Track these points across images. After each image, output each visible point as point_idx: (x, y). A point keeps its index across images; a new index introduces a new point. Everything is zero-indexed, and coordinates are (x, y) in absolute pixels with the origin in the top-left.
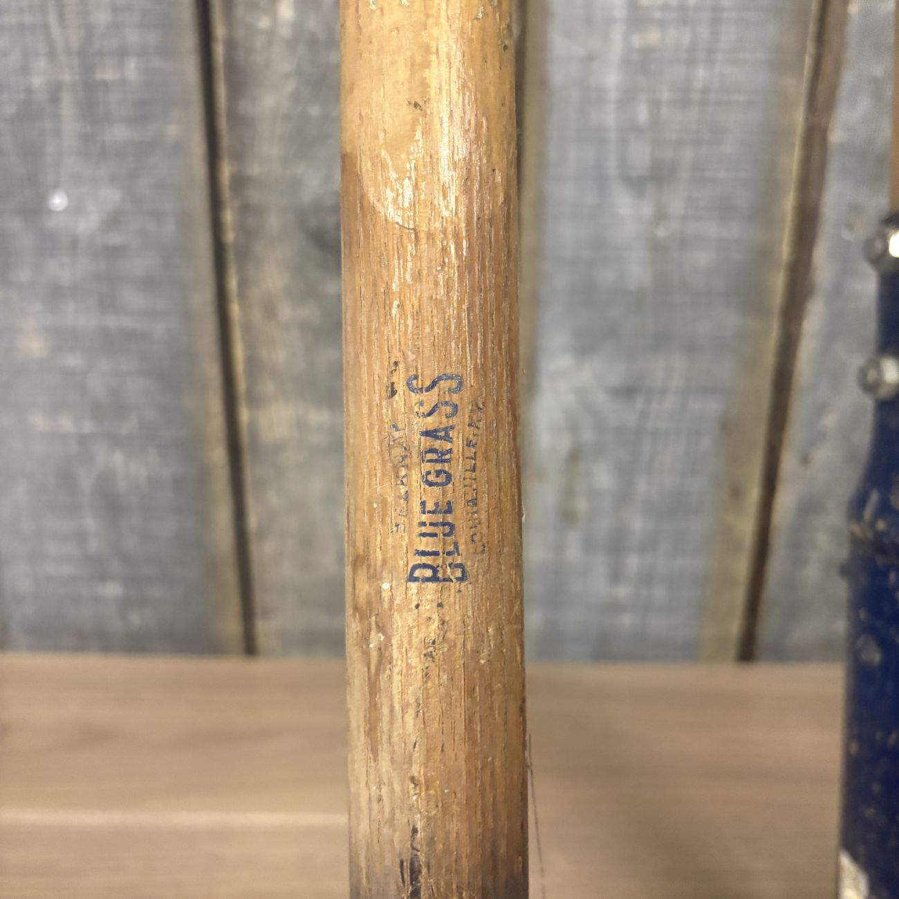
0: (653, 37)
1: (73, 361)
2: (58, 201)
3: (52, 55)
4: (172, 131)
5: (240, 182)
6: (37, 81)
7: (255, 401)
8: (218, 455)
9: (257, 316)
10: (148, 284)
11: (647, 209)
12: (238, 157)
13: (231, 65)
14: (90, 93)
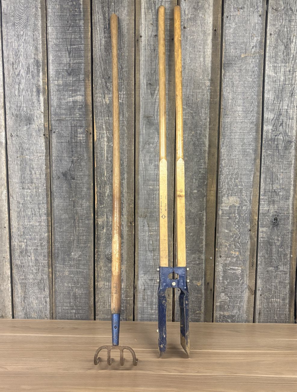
0: (152, 233)
1: (72, 276)
2: (73, 254)
3: (74, 235)
4: (89, 245)
5: (98, 251)
6: (71, 239)
7: (98, 282)
8: (92, 289)
9: (99, 269)
10: (84, 265)
11: (152, 255)
12: (97, 248)
13: (97, 236)
14: (78, 240)
